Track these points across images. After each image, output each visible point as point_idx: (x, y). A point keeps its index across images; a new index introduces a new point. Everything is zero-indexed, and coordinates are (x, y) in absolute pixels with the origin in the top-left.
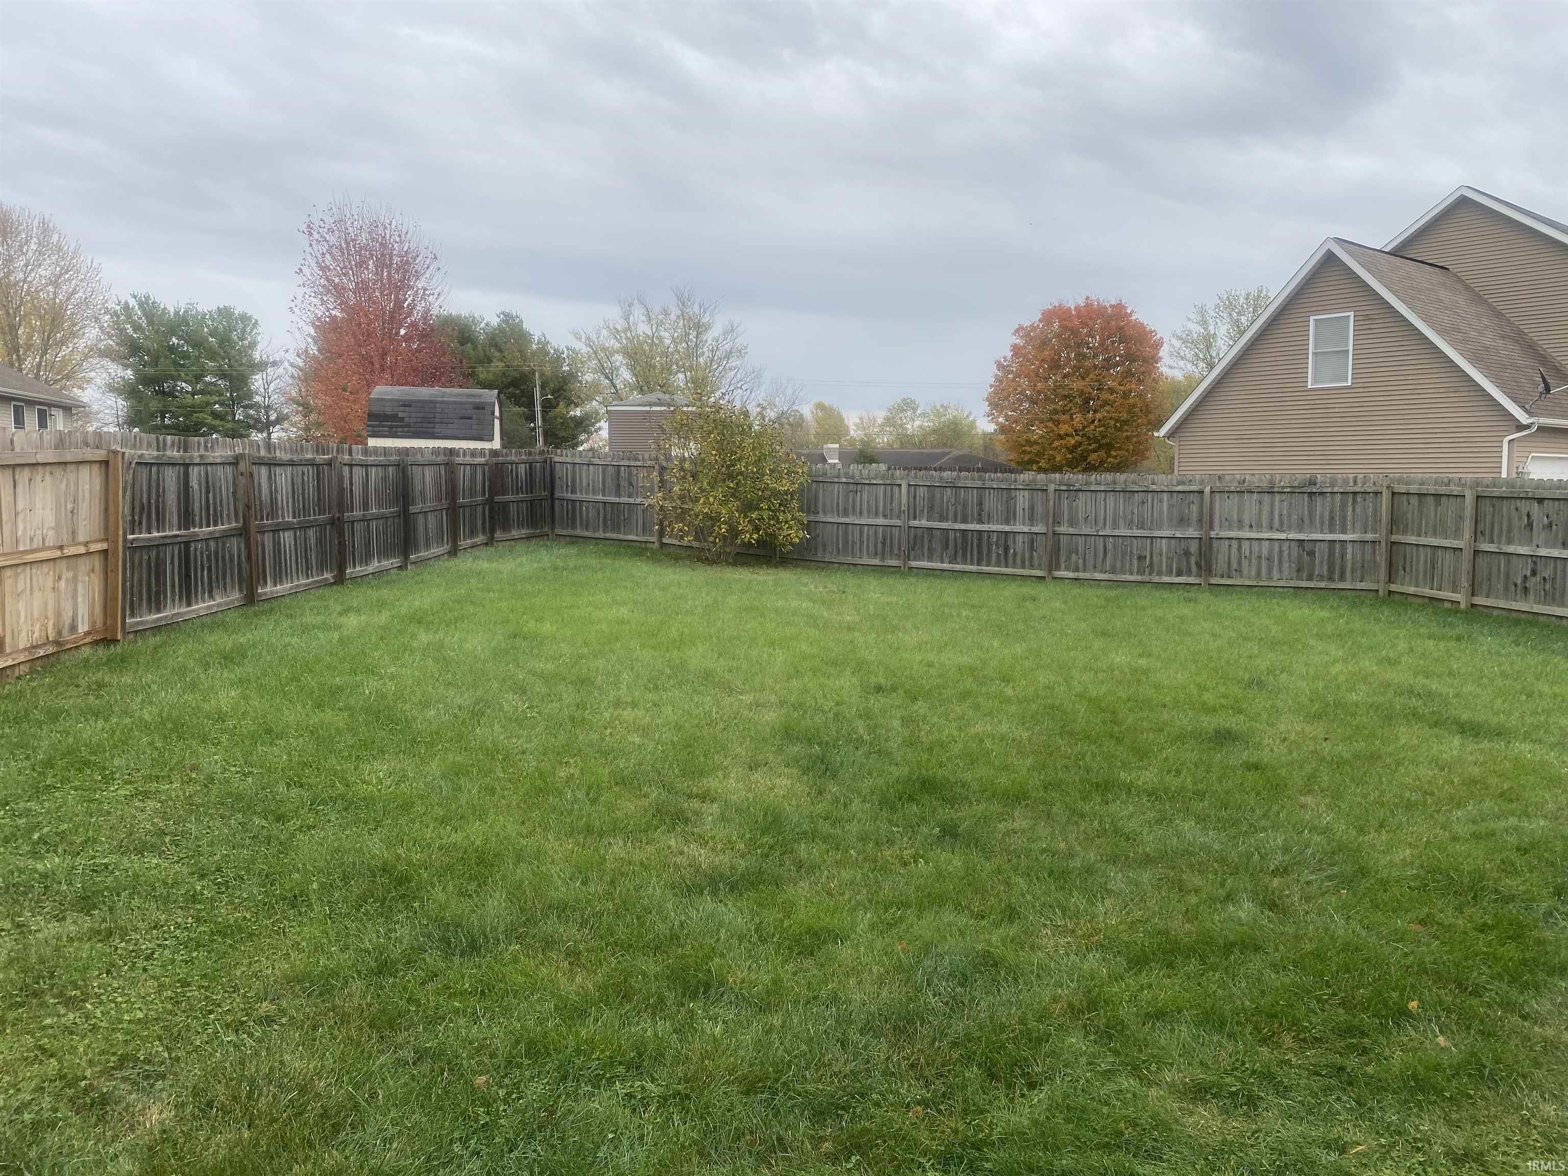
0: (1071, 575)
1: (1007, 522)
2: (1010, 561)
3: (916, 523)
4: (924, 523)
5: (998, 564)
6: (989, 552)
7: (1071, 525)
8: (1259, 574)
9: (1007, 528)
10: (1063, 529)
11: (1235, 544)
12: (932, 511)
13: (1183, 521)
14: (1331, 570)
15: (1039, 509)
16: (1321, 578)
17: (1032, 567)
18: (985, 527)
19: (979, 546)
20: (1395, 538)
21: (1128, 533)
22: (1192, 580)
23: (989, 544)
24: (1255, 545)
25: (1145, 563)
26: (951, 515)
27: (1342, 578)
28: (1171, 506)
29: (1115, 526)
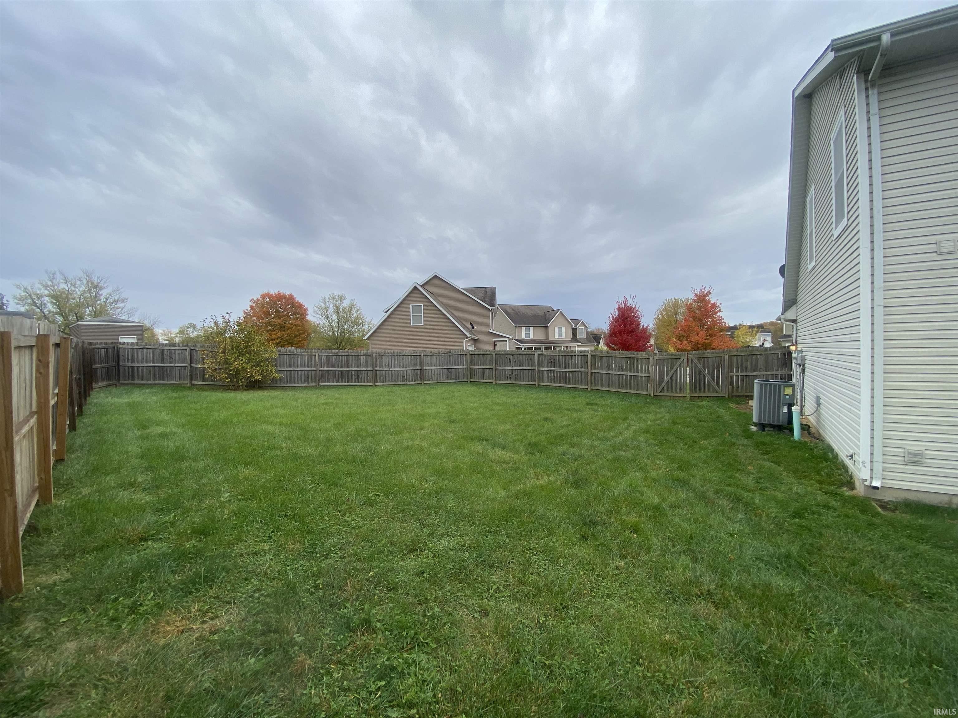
0: (382, 384)
1: (358, 367)
2: (360, 380)
3: (322, 369)
4: (325, 369)
5: (355, 382)
6: (352, 378)
7: (380, 367)
8: (437, 379)
9: (358, 369)
10: (378, 369)
11: (430, 370)
12: (328, 364)
13: (415, 365)
14: (456, 377)
15: (369, 362)
16: (453, 379)
17: (368, 382)
18: (350, 369)
19: (348, 376)
20: (471, 367)
21: (399, 369)
22: (419, 382)
23: (352, 375)
24: (436, 370)
25: (404, 378)
26: (336, 365)
27: (459, 379)
28: (411, 360)
29: (395, 367)
